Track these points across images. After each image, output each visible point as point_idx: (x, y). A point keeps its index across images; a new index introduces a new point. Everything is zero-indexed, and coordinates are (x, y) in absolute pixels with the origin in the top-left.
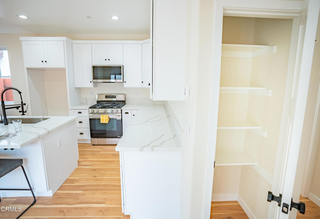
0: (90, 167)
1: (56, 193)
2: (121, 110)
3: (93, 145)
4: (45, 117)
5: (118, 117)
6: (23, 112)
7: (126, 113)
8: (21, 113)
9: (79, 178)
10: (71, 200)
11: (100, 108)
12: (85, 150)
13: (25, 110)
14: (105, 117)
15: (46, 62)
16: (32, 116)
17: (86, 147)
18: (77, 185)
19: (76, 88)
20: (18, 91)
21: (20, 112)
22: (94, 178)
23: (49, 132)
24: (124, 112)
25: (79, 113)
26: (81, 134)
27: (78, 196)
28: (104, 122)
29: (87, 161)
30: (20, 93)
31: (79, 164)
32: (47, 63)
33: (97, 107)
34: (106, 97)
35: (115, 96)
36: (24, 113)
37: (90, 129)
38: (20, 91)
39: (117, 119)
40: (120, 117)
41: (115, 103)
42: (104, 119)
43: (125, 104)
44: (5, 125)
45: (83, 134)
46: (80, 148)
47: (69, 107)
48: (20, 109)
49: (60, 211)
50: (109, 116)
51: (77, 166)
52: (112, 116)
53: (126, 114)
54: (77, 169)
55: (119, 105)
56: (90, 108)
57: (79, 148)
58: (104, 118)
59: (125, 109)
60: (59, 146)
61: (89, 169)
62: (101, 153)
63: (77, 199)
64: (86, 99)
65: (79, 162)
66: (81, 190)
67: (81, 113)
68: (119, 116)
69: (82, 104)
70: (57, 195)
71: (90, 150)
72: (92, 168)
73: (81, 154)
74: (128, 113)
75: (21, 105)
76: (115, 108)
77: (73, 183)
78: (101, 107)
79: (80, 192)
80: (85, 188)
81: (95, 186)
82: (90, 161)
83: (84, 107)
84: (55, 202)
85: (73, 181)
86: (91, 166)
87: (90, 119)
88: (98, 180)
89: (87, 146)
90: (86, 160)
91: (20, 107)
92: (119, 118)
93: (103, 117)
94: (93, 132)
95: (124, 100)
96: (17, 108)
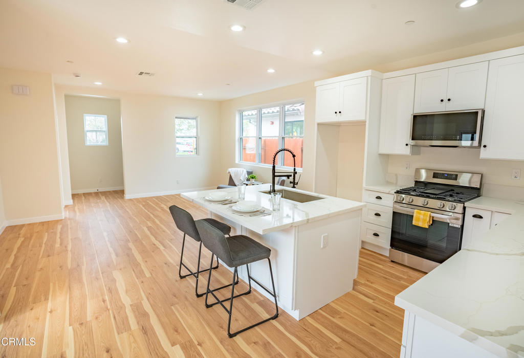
0: (371, 301)
1: (304, 319)
2: (464, 208)
3: (392, 261)
4: (321, 196)
5: (454, 221)
6: (294, 184)
7: (474, 216)
8: (292, 184)
9: (345, 313)
10: (318, 345)
11: (417, 196)
12: (374, 266)
13: (296, 182)
14: (424, 215)
15: (340, 112)
16: (315, 192)
17: (378, 261)
18: (337, 324)
19: (382, 155)
20: (292, 153)
21: (291, 182)
22: (369, 326)
23: (308, 220)
24: (469, 213)
25: (377, 198)
26: (376, 235)
27: (330, 344)
28: (420, 224)
29: (370, 287)
30: (294, 156)
31: (356, 287)
32: (341, 115)
33: (412, 193)
34: (436, 175)
35: (457, 175)
36: (295, 186)
37: (391, 230)
38: (294, 154)
39: (450, 225)
40: (460, 222)
41: (453, 190)
42: (421, 219)
43: (479, 196)
44: (282, 197)
45: (378, 235)
46: (362, 256)
47: (364, 185)
48: (291, 179)
49: (297, 352)
50: (433, 215)
51: (350, 289)
52: (438, 216)
53: (475, 218)
54: (348, 295)
55: (461, 196)
56: (398, 192)
57: (360, 257)
58: (422, 217)
59: (473, 207)
60: (324, 247)
61: (368, 304)
62: (402, 282)
63: (327, 350)
64: (396, 175)
65: (355, 283)
66: (340, 338)
67: (381, 198)
68: (457, 219)
69: (388, 183)
70: (304, 324)
71: (383, 268)
72: (374, 304)
73: (363, 269)
74: (481, 217)
75: (292, 174)
76: (449, 201)
77: (333, 317)
78: (418, 194)
79: (336, 340)
80: (347, 337)
81: (365, 343)
82: (376, 290)
83: (387, 189)
84: (297, 333)
85: (334, 312)
86: (374, 300)
87: (394, 213)
88: (374, 334)
89: (381, 260)
90: (370, 284)
91: (291, 176)
92: (457, 224)
93: (420, 214)
94: (397, 236)
95: (478, 187)
96: (288, 177)
